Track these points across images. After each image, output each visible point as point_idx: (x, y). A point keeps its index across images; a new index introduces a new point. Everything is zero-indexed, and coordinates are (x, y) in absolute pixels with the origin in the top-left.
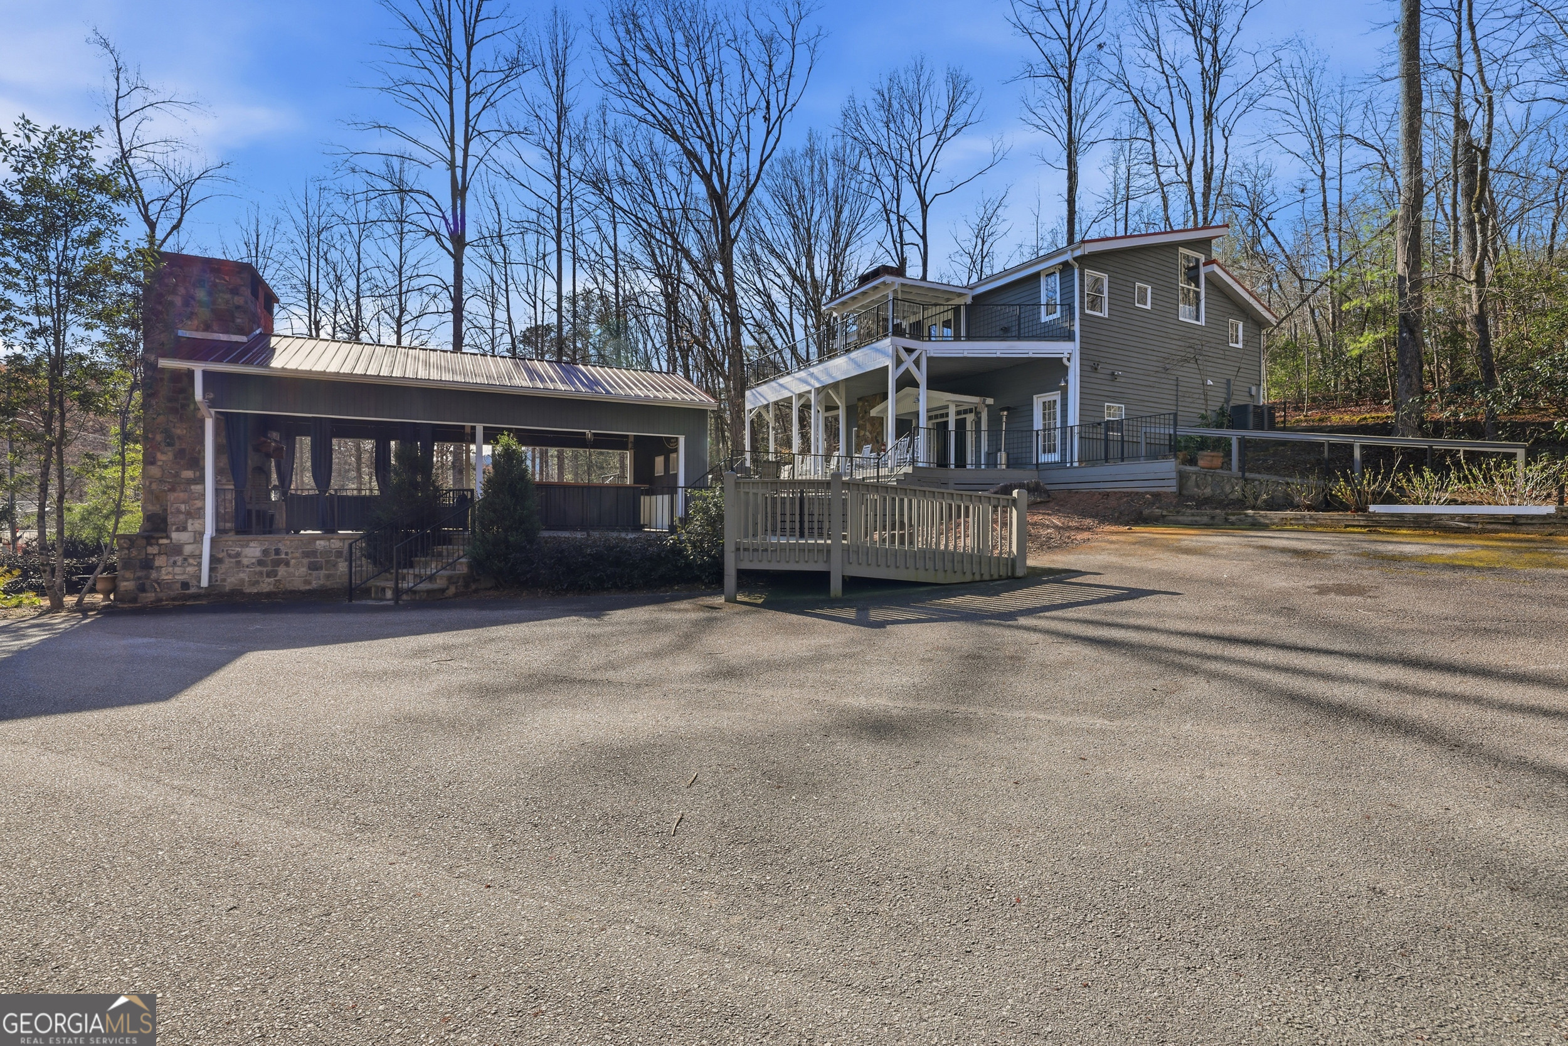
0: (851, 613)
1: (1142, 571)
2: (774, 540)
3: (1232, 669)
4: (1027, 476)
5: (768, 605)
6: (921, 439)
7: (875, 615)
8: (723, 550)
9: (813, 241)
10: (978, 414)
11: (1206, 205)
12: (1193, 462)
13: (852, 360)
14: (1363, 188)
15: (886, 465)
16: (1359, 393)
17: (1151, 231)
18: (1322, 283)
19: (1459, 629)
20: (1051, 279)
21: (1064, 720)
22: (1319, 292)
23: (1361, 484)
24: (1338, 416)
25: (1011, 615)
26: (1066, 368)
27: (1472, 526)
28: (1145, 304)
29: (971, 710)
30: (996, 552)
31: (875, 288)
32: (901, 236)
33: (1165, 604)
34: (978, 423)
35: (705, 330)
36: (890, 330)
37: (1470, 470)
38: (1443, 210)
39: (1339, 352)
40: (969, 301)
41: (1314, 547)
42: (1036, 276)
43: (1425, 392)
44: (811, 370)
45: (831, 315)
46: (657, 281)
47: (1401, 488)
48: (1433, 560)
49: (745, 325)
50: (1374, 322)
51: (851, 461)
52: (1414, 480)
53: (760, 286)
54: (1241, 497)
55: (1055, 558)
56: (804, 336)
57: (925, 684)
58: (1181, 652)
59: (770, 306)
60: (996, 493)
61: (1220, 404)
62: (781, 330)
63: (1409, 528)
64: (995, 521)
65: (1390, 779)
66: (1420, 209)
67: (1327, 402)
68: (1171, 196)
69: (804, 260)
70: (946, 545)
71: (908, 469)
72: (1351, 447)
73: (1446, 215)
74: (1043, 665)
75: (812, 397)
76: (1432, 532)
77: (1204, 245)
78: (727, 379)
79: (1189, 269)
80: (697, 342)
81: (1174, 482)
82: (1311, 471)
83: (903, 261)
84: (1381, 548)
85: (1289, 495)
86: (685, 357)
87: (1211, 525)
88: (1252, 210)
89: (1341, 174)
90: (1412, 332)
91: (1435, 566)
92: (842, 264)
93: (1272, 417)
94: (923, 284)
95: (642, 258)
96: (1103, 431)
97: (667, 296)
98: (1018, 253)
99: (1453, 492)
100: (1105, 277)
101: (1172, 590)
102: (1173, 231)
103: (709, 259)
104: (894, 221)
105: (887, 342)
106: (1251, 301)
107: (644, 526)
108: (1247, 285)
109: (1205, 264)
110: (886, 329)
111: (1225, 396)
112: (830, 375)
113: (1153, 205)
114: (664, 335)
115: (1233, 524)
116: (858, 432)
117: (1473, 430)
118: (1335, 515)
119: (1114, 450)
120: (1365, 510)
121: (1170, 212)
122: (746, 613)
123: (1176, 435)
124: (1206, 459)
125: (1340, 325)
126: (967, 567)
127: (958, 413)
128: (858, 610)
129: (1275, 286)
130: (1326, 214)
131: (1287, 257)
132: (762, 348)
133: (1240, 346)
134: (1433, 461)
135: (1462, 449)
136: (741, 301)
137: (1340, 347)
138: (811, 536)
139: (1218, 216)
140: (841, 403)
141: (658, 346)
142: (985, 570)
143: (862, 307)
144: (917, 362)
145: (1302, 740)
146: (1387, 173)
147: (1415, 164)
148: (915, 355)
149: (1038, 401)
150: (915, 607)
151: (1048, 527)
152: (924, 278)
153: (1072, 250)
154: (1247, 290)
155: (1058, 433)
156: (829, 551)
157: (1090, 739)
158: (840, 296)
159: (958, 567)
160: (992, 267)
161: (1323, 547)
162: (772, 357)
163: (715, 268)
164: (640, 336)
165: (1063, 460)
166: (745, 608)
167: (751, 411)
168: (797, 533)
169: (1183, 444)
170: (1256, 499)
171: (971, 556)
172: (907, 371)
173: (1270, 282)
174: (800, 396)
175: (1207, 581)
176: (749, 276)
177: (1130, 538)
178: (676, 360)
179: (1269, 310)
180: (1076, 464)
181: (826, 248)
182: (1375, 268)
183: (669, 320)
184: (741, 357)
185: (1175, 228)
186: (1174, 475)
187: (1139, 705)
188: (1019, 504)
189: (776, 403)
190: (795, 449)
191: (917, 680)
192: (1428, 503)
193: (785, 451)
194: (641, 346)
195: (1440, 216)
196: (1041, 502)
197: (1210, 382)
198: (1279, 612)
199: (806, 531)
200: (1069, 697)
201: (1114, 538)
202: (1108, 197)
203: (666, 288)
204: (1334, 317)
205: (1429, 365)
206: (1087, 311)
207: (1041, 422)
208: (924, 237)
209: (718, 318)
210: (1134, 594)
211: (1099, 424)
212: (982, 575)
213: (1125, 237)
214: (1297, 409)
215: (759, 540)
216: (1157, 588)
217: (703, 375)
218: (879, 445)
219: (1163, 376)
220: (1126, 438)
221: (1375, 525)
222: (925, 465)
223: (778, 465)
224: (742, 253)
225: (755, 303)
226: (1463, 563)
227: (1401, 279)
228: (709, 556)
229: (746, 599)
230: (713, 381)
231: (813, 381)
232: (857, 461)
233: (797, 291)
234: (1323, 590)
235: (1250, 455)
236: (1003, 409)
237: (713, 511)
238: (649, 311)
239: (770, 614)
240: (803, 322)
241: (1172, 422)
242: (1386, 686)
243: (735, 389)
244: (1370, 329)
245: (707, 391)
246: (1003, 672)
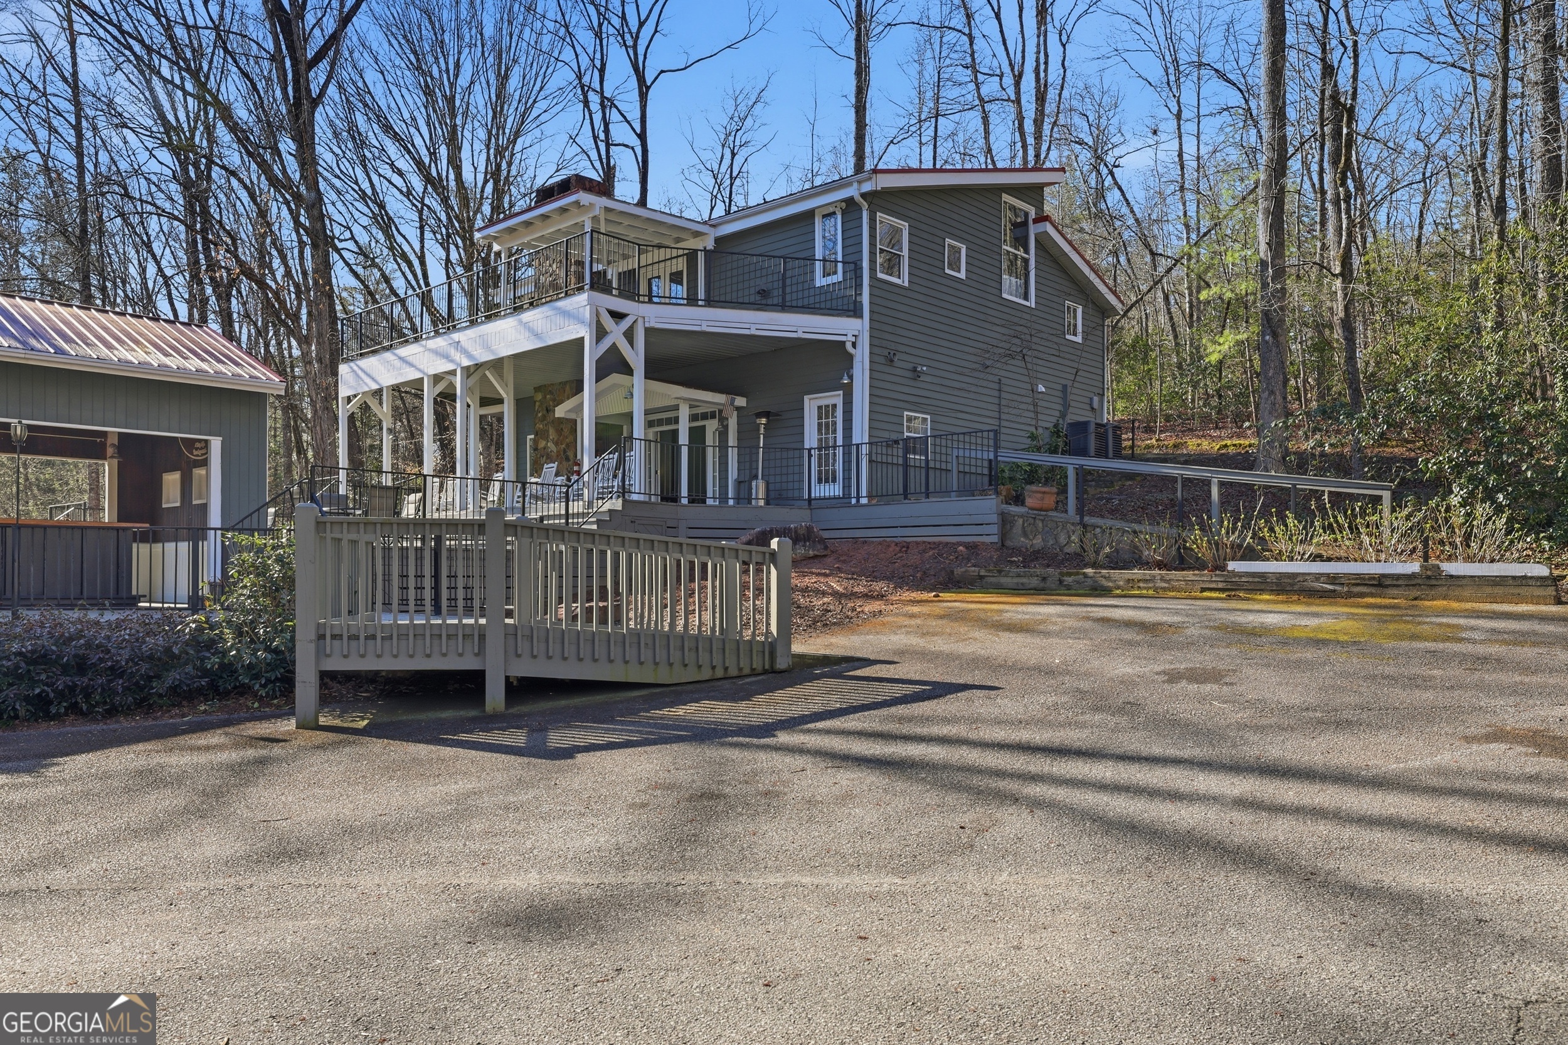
0: (519, 738)
1: (951, 657)
2: (387, 620)
3: (1061, 794)
4: (796, 518)
5: (374, 731)
6: (637, 455)
7: (557, 739)
8: (293, 639)
9: (459, 121)
10: (723, 421)
11: (1038, 137)
12: (1019, 500)
13: (525, 325)
14: (1222, 138)
15: (579, 496)
16: (1219, 412)
17: (968, 166)
18: (1177, 261)
19: (1320, 722)
20: (830, 222)
21: (836, 882)
22: (1174, 273)
23: (1219, 534)
24: (1195, 441)
25: (768, 730)
26: (851, 357)
27: (1338, 588)
28: (959, 271)
29: (705, 878)
30: (747, 634)
31: (563, 210)
32: (607, 131)
33: (979, 704)
34: (723, 434)
35: (262, 255)
36: (587, 280)
37: (1335, 517)
38: (1311, 179)
39: (1198, 355)
40: (710, 245)
41: (1165, 619)
42: (808, 216)
43: (1288, 414)
44: (456, 336)
45: (490, 247)
46: (165, 155)
47: (1263, 539)
48: (1296, 634)
49: (338, 251)
50: (1236, 318)
51: (524, 489)
52: (1277, 529)
53: (366, 186)
54: (1079, 550)
55: (834, 640)
56: (444, 279)
57: (634, 844)
58: (1000, 774)
59: (385, 223)
60: (749, 543)
61: (1054, 420)
62: (404, 265)
63: (1272, 592)
64: (745, 586)
65: (1241, 924)
66: (1284, 175)
67: (1182, 423)
68: (993, 119)
69: (443, 151)
70: (673, 624)
71: (617, 504)
72: (1207, 483)
73: (1313, 185)
74: (811, 802)
75: (458, 381)
76: (1295, 597)
77: (1034, 193)
78: (304, 341)
79: (1015, 225)
80: (250, 275)
81: (994, 529)
82: (1162, 514)
83: (609, 172)
84: (1241, 618)
85: (1136, 547)
86: (224, 297)
87: (1042, 590)
88: (1096, 151)
89: (1199, 116)
90: (1275, 335)
91: (1297, 641)
92: (510, 164)
93: (1118, 440)
94: (639, 211)
95: (132, 109)
96: (901, 453)
97: (186, 185)
98: (784, 178)
99: (1318, 544)
100: (904, 226)
101: (989, 684)
102: (996, 170)
103: (271, 129)
104: (595, 106)
105: (582, 299)
106: (1092, 277)
107: (138, 598)
108: (1088, 254)
109: (1035, 221)
110: (580, 278)
111: (1060, 408)
112: (487, 348)
113: (971, 128)
114: (181, 254)
115: (1069, 587)
116: (535, 441)
117: (1340, 466)
118: (1190, 575)
119: (916, 480)
120: (1223, 568)
121: (992, 138)
122: (335, 745)
123: (997, 462)
124: (1037, 496)
125: (1199, 318)
126: (704, 658)
127: (693, 418)
128: (532, 731)
129: (1123, 259)
130: (1182, 168)
131: (1137, 220)
132: (371, 294)
133: (1079, 339)
134: (1297, 504)
135: (1327, 489)
136: (330, 208)
137: (1198, 348)
138: (453, 611)
139: (1053, 154)
140: (506, 394)
141: (169, 272)
142: (731, 662)
143: (541, 239)
144: (629, 335)
145: (1143, 883)
146: (1250, 122)
147: (1279, 115)
148: (626, 324)
149: (811, 405)
150: (622, 723)
151: (824, 594)
152: (643, 202)
153: (860, 182)
154: (1087, 262)
155: (840, 452)
156: (482, 637)
157: (873, 906)
158: (505, 219)
159: (690, 657)
160: (746, 195)
161: (1176, 619)
162: (387, 310)
163: (281, 146)
164: (132, 253)
165: (847, 496)
166: (332, 736)
167: (349, 399)
168: (428, 607)
169: (1007, 474)
170: (1097, 552)
171: (710, 640)
172: (614, 348)
173: (1115, 254)
174: (437, 378)
175: (1034, 669)
176: (345, 165)
177: (938, 608)
178: (205, 301)
179: (1114, 293)
180: (864, 501)
181: (482, 134)
182: (1237, 246)
183: (190, 228)
184: (332, 305)
185: (1000, 165)
186: (994, 518)
187: (942, 852)
188: (779, 558)
189: (396, 388)
190: (428, 466)
191: (622, 838)
192: (1291, 559)
193: (411, 469)
194: (133, 271)
195: (1307, 185)
196: (815, 557)
197: (1041, 388)
198: (1120, 711)
199: (444, 603)
200: (847, 848)
201: (916, 609)
202: (910, 108)
203: (186, 171)
204: (1191, 307)
205: (1295, 378)
206: (880, 275)
207: (815, 436)
208: (642, 136)
209: (287, 234)
210: (939, 690)
211: (896, 442)
212: (726, 669)
213: (935, 170)
214: (1149, 430)
215: (359, 621)
216: (970, 682)
217: (259, 332)
218: (569, 464)
219: (982, 375)
220: (931, 464)
221: (1235, 588)
222: (641, 498)
223: (397, 493)
224: (331, 124)
225: (357, 215)
226: (1328, 637)
227: (1263, 264)
228: (268, 649)
229: (337, 722)
230: (279, 344)
231: (457, 356)
232: (531, 490)
233: (432, 202)
234: (1173, 677)
235: (1091, 491)
236: (759, 415)
237: (276, 570)
238: (149, 208)
239: (377, 745)
240: (443, 255)
241: (991, 443)
242: (1241, 803)
243: (320, 360)
244: (1231, 327)
245: (267, 360)
246: (753, 817)
